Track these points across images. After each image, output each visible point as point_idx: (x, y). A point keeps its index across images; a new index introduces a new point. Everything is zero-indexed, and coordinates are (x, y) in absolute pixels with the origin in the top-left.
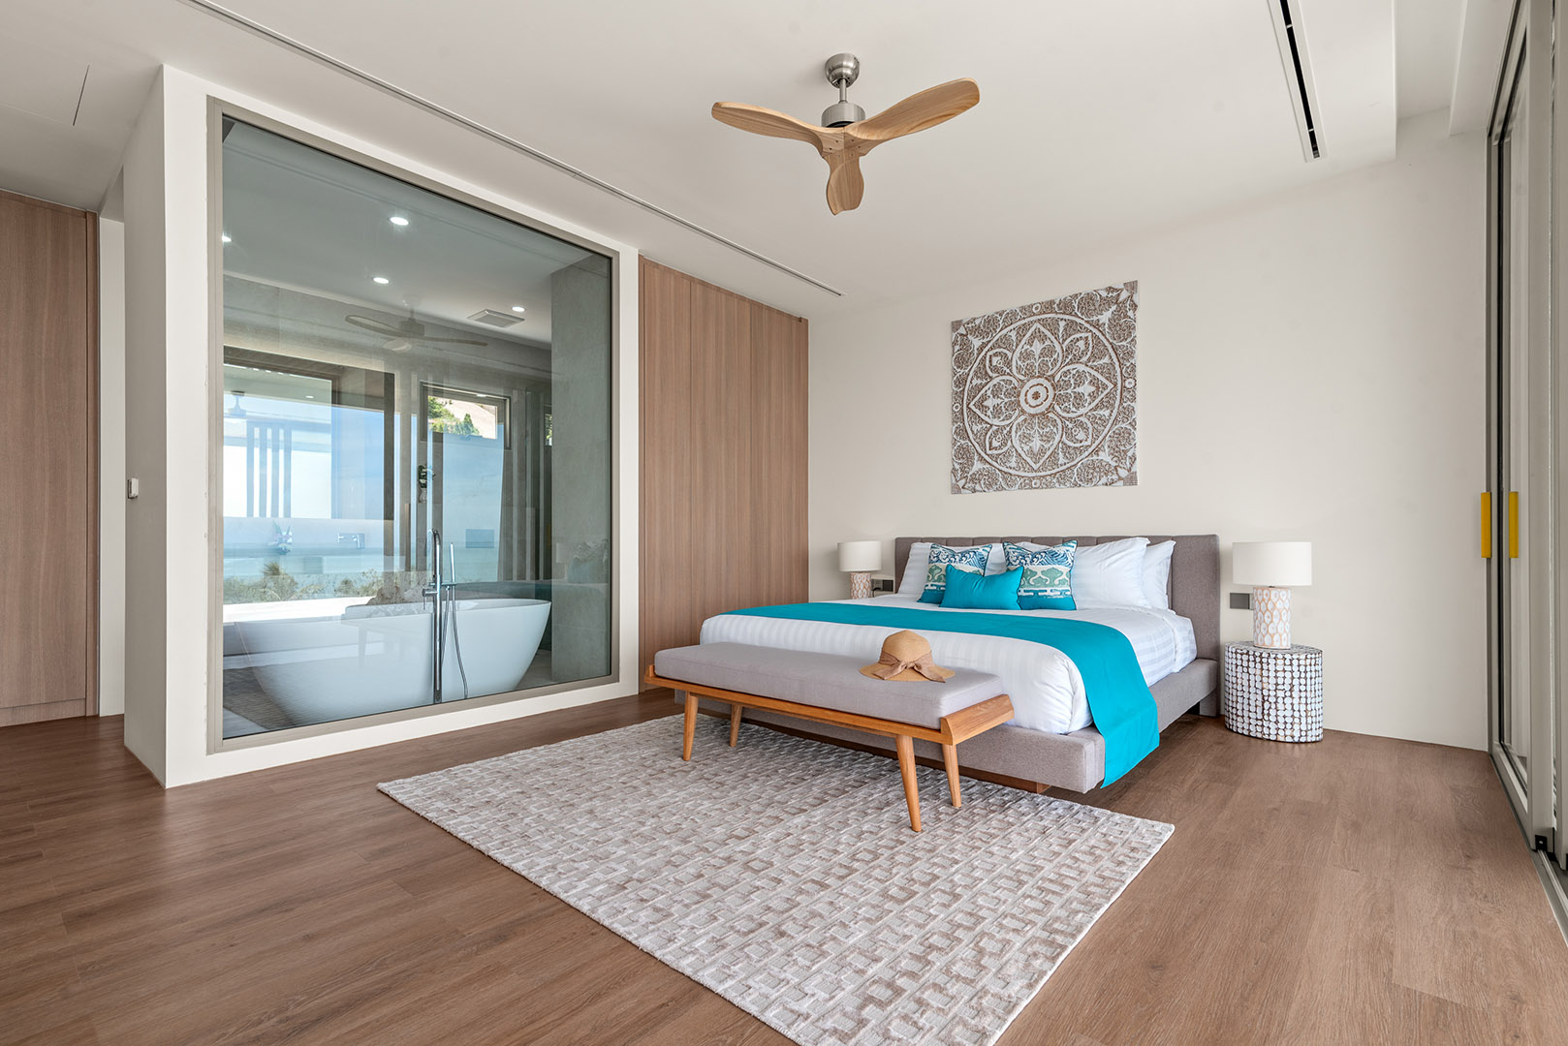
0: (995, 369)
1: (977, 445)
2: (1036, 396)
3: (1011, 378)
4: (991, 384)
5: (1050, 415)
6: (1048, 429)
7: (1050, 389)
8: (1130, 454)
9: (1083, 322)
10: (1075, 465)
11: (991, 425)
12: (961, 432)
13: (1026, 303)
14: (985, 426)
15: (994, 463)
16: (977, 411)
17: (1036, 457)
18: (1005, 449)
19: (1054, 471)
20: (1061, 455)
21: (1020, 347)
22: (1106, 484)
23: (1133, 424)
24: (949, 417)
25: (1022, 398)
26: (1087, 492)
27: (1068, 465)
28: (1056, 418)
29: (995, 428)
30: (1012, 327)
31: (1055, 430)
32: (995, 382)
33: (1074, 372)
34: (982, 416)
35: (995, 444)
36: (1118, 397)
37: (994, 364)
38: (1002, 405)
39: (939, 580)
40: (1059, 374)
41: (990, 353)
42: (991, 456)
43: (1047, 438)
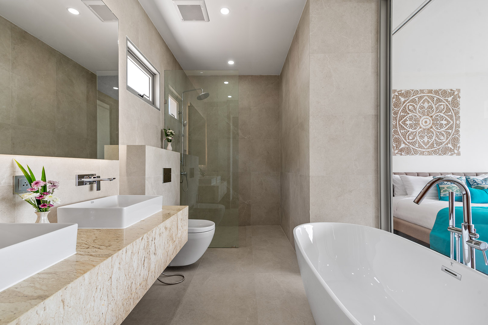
0: (410, 110)
1: (403, 138)
2: (426, 122)
3: (416, 115)
4: (408, 116)
5: (431, 130)
6: (430, 135)
7: (431, 120)
8: (458, 145)
9: (443, 99)
10: (440, 148)
11: (408, 131)
12: (396, 132)
13: (422, 89)
14: (406, 131)
15: (410, 145)
16: (403, 125)
17: (426, 144)
18: (414, 140)
19: (432, 149)
20: (435, 144)
21: (420, 104)
22: (451, 155)
23: (459, 136)
25: (420, 122)
26: (444, 157)
27: (438, 148)
28: (433, 131)
29: (410, 132)
30: (416, 96)
31: (433, 135)
32: (410, 115)
33: (439, 116)
34: (405, 127)
35: (410, 138)
36: (454, 126)
37: (410, 108)
38: (413, 124)
40: (435, 116)
41: (408, 104)
42: (409, 142)
43: (430, 138)
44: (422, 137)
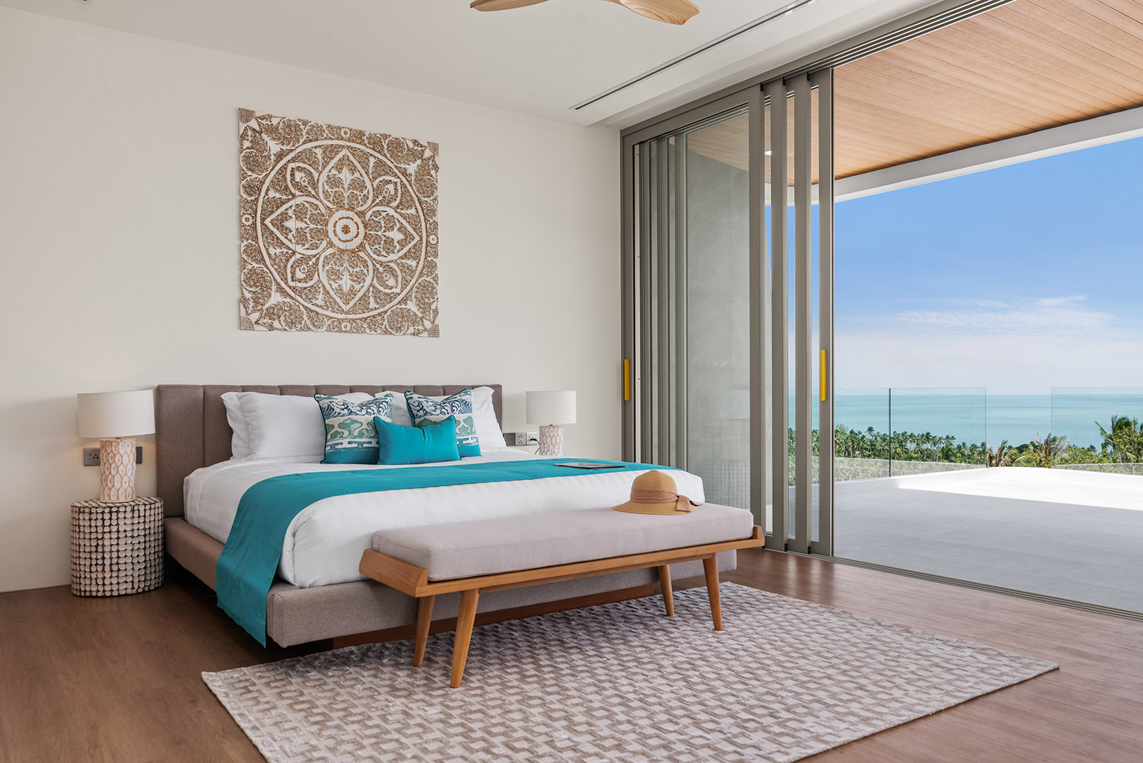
0: (297, 185)
1: (275, 273)
2: (346, 230)
3: (317, 202)
4: (292, 203)
5: (361, 254)
6: (358, 269)
7: (361, 226)
8: (433, 307)
9: (392, 166)
10: (386, 312)
11: (294, 253)
12: (252, 252)
13: (334, 123)
14: (285, 250)
15: (298, 298)
16: (274, 230)
17: (347, 298)
18: (310, 284)
19: (365, 315)
20: (372, 300)
21: (327, 169)
22: (414, 334)
23: (436, 279)
24: (233, 231)
25: (330, 228)
26: (396, 340)
27: (379, 311)
28: (366, 258)
29: (298, 256)
30: (317, 143)
31: (365, 271)
32: (299, 200)
33: (384, 214)
34: (282, 238)
35: (299, 275)
36: (424, 250)
37: (297, 179)
38: (307, 231)
40: (370, 213)
41: (292, 165)
42: (293, 289)
43: (358, 278)
44: (335, 275)
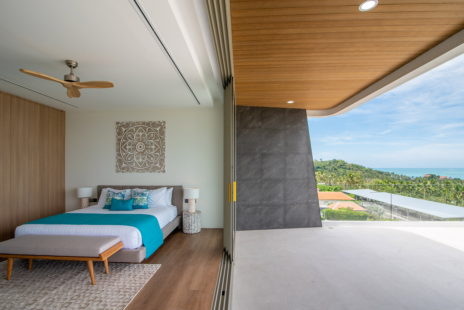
0: (129, 138)
1: (124, 159)
2: (140, 147)
3: (134, 141)
5: (144, 153)
7: (144, 145)
8: (164, 165)
9: (153, 129)
10: (151, 167)
12: (119, 155)
13: (138, 121)
14: (126, 154)
15: (129, 165)
16: (124, 149)
17: (141, 164)
18: (132, 161)
19: (145, 168)
20: (147, 164)
21: (136, 133)
22: (158, 172)
23: (164, 157)
24: (115, 150)
25: (137, 147)
26: (153, 174)
27: (149, 167)
28: (146, 153)
29: (129, 155)
30: (134, 127)
31: (145, 157)
32: (129, 141)
33: (150, 142)
34: (125, 151)
35: (129, 159)
36: (161, 150)
37: (129, 136)
38: (131, 148)
39: (110, 202)
40: (147, 142)
41: (128, 133)
42: (128, 162)
43: (143, 159)
44: (138, 158)
